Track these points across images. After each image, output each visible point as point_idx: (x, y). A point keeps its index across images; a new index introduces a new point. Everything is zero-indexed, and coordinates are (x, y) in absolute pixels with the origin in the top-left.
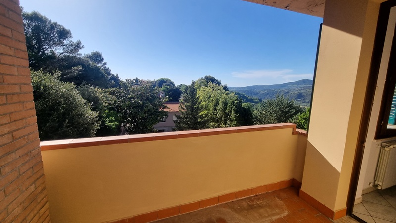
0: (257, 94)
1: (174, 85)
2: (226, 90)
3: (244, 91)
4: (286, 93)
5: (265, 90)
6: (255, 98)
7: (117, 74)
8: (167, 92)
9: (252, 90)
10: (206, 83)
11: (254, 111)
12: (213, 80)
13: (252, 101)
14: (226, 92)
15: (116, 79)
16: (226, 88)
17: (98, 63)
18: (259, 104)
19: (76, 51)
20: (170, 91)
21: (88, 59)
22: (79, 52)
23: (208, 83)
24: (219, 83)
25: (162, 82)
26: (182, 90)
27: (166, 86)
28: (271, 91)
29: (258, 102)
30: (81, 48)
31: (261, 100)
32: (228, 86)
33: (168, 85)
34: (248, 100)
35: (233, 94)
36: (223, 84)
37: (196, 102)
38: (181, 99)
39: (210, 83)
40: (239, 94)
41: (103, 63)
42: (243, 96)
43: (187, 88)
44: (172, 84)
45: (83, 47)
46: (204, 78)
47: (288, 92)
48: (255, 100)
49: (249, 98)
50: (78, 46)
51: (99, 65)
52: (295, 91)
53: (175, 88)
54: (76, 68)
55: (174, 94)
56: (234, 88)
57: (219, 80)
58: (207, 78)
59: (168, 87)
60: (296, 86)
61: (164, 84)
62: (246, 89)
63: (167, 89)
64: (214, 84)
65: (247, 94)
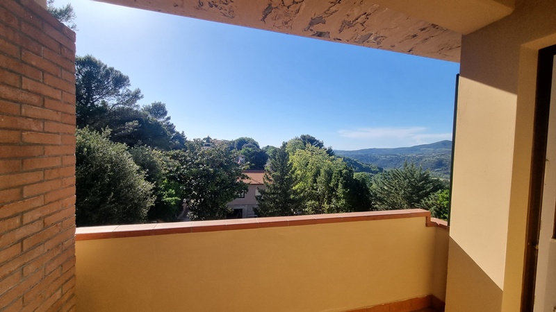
0: (376, 160)
1: (258, 147)
2: (331, 155)
3: (356, 157)
4: (418, 160)
5: (386, 155)
6: (373, 166)
7: (183, 132)
8: (248, 156)
9: (368, 155)
10: (302, 145)
11: (371, 184)
12: (312, 141)
13: (368, 170)
14: (331, 157)
15: (181, 137)
16: (330, 152)
17: (159, 117)
18: (379, 175)
19: (134, 102)
20: (253, 154)
21: (147, 113)
22: (136, 104)
23: (305, 144)
24: (320, 145)
25: (242, 143)
26: (269, 153)
27: (248, 148)
28: (396, 156)
29: (376, 172)
30: (139, 98)
31: (381, 170)
32: (333, 149)
33: (250, 147)
34: (362, 169)
35: (340, 160)
36: (326, 146)
37: (288, 171)
38: (268, 166)
39: (309, 145)
40: (349, 160)
41: (166, 117)
42: (356, 164)
43: (275, 150)
44: (255, 145)
45: (142, 97)
46: (299, 137)
47: (421, 158)
48: (373, 170)
49: (364, 165)
50: (136, 96)
51: (161, 120)
52: (433, 157)
53: (259, 151)
54: (130, 123)
55: (258, 159)
56: (342, 151)
57: (320, 141)
58: (304, 138)
59: (250, 149)
60: (432, 149)
61: (245, 145)
62: (359, 153)
63: (249, 151)
64: (313, 146)
65: (361, 160)
